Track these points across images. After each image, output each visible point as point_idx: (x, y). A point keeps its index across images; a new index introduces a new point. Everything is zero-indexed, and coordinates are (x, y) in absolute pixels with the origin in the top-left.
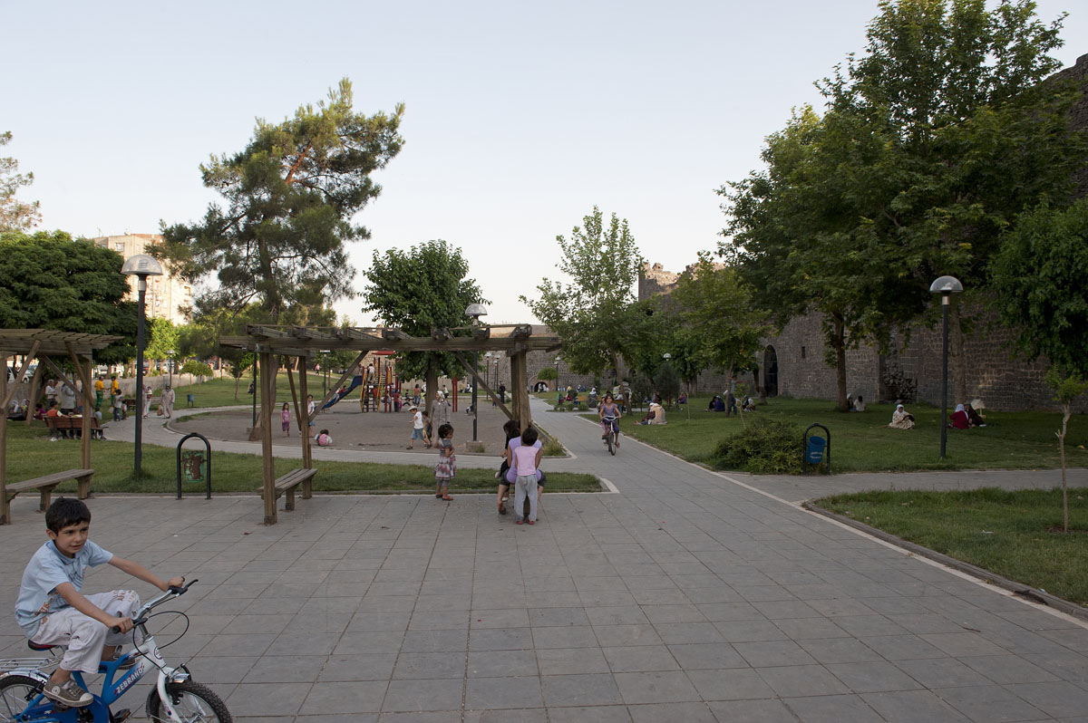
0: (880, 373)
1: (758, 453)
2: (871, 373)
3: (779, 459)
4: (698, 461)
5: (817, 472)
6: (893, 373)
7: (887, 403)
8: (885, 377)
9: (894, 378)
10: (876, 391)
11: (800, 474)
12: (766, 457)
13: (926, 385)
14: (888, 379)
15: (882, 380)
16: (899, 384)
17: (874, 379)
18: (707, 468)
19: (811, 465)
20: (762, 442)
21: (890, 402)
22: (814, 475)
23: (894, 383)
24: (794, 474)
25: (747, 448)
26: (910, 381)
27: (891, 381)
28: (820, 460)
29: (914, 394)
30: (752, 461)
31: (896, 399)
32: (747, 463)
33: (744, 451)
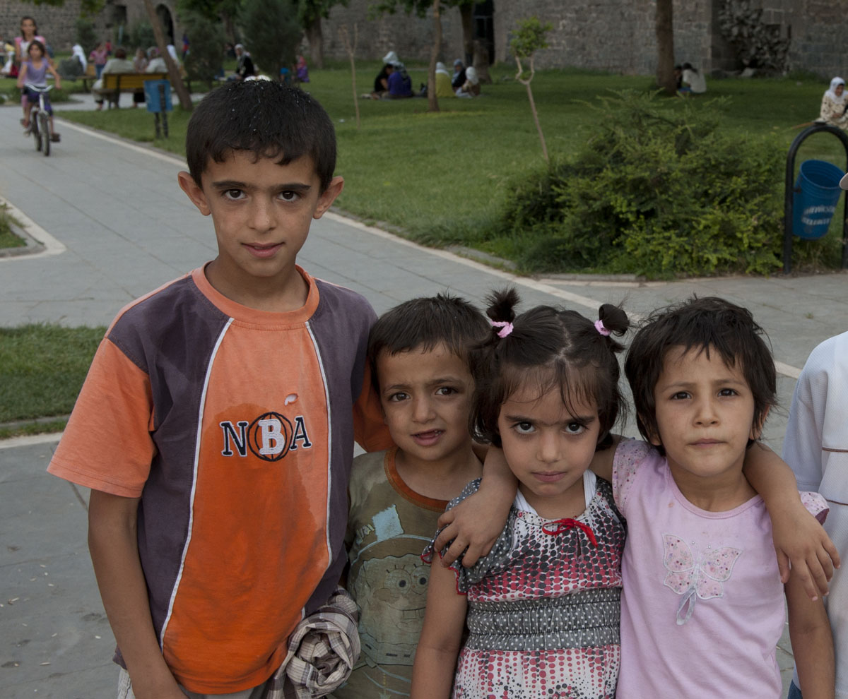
0: (715, 14)
1: (650, 214)
2: (694, 13)
3: (715, 229)
4: (457, 242)
5: (815, 261)
6: (739, 13)
7: (726, 76)
8: (723, 22)
9: (741, 22)
10: (704, 52)
11: (774, 271)
12: (675, 225)
13: (809, 38)
14: (727, 26)
15: (716, 28)
16: (751, 36)
17: (699, 27)
18: (497, 267)
19: (802, 244)
20: (662, 182)
21: (732, 73)
22: (808, 272)
23: (740, 34)
24: (756, 273)
25: (620, 204)
26: (773, 29)
27: (735, 31)
28: (824, 228)
29: (779, 56)
30: (633, 238)
31: (741, 67)
32: (620, 245)
33: (607, 212)
